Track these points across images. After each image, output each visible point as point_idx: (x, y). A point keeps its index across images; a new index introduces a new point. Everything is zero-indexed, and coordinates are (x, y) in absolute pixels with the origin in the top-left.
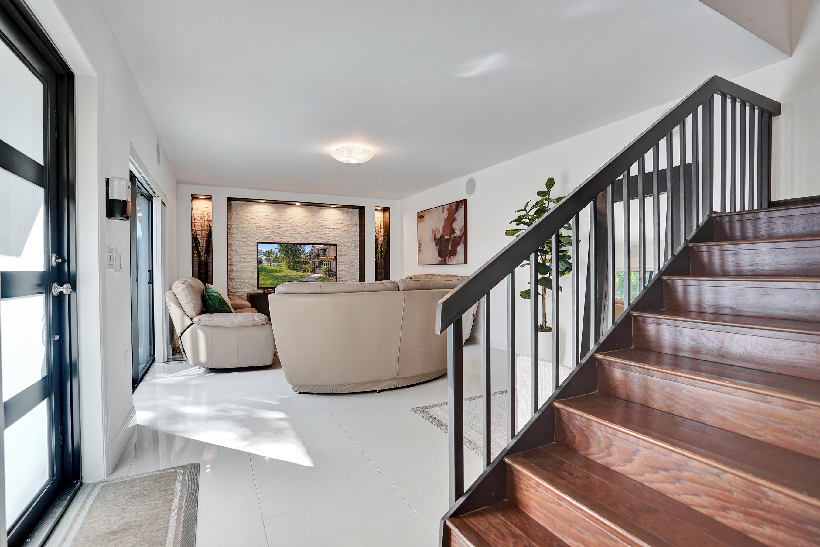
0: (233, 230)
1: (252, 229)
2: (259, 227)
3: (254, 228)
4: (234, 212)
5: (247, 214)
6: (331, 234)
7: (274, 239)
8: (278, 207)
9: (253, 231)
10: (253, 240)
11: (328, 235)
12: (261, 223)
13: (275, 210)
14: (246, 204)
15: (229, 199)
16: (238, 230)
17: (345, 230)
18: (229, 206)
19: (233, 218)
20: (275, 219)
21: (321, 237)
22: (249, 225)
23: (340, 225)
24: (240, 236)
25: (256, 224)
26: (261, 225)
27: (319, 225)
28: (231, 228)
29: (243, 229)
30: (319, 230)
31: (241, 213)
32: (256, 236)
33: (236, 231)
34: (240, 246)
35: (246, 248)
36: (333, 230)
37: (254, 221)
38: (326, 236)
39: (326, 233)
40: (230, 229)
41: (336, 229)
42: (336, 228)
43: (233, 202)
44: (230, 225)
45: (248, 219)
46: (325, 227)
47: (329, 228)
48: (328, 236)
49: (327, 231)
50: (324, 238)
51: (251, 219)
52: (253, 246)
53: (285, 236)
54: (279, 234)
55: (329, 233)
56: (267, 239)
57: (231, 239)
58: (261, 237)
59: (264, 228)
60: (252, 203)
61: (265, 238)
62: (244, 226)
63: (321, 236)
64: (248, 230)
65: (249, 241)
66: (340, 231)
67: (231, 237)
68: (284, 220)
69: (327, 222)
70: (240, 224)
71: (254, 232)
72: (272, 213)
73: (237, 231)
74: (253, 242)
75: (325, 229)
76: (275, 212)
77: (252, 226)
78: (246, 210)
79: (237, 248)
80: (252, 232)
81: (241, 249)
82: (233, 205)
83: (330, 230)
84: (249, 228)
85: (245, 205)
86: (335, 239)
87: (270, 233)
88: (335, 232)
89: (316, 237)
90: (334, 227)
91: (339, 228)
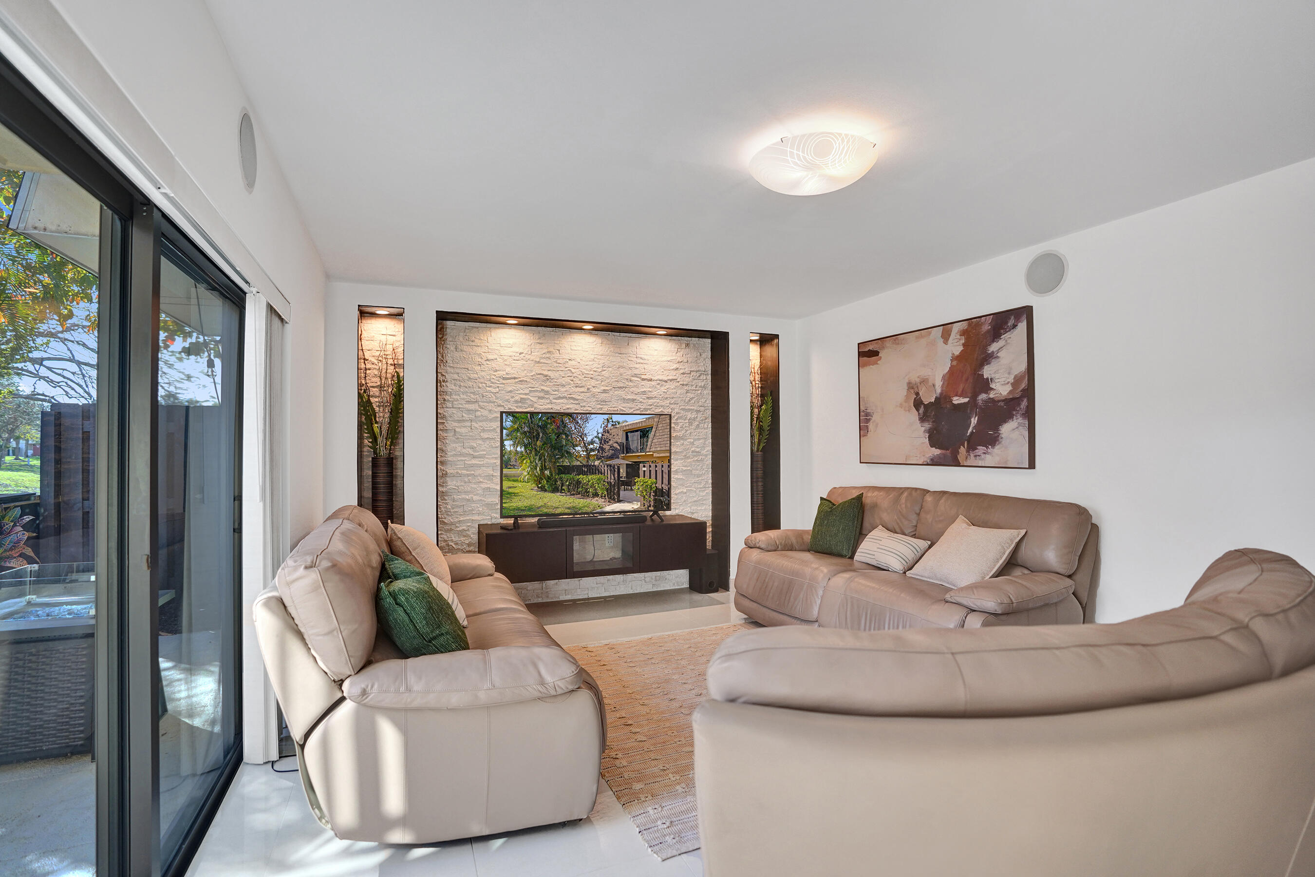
0: (448, 384)
1: (488, 383)
2: (504, 379)
3: (492, 380)
4: (450, 346)
5: (479, 350)
6: (654, 394)
7: (536, 405)
8: (544, 335)
9: (490, 387)
10: (491, 406)
11: (650, 394)
12: (508, 369)
13: (538, 341)
14: (478, 328)
15: (442, 317)
16: (460, 386)
17: (683, 385)
18: (440, 331)
19: (449, 358)
20: (538, 360)
21: (633, 400)
22: (483, 374)
23: (674, 373)
24: (463, 399)
25: (498, 372)
26: (507, 374)
27: (629, 372)
28: (444, 381)
29: (470, 384)
30: (631, 384)
31: (465, 348)
32: (497, 398)
33: (454, 387)
34: (464, 421)
35: (476, 425)
36: (659, 384)
37: (493, 364)
38: (644, 397)
39: (645, 391)
40: (443, 383)
41: (666, 381)
42: (665, 378)
43: (449, 324)
44: (443, 375)
45: (480, 360)
46: (643, 377)
47: (651, 380)
48: (648, 398)
49: (646, 386)
50: (641, 402)
51: (488, 360)
52: (491, 420)
53: (560, 398)
54: (547, 392)
55: (650, 390)
56: (520, 404)
57: (444, 406)
58: (508, 401)
59: (513, 381)
60: (489, 325)
61: (516, 402)
62: (472, 376)
63: (635, 398)
64: (480, 385)
65: (482, 408)
66: (672, 385)
67: (445, 400)
68: (556, 362)
69: (646, 366)
70: (464, 371)
71: (494, 390)
72: (533, 346)
73: (458, 388)
74: (490, 411)
75: (643, 383)
76: (538, 346)
77: (488, 377)
78: (476, 340)
79: (456, 424)
80: (488, 388)
81: (464, 427)
82: (448, 330)
83: (653, 383)
84: (482, 380)
85: (475, 329)
86: (663, 404)
87: (527, 391)
88: (663, 389)
89: (624, 399)
90: (661, 377)
91: (671, 380)
